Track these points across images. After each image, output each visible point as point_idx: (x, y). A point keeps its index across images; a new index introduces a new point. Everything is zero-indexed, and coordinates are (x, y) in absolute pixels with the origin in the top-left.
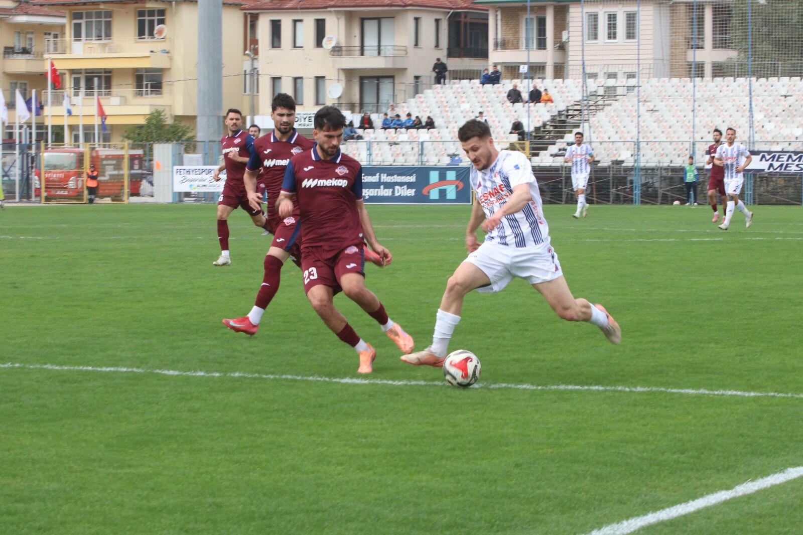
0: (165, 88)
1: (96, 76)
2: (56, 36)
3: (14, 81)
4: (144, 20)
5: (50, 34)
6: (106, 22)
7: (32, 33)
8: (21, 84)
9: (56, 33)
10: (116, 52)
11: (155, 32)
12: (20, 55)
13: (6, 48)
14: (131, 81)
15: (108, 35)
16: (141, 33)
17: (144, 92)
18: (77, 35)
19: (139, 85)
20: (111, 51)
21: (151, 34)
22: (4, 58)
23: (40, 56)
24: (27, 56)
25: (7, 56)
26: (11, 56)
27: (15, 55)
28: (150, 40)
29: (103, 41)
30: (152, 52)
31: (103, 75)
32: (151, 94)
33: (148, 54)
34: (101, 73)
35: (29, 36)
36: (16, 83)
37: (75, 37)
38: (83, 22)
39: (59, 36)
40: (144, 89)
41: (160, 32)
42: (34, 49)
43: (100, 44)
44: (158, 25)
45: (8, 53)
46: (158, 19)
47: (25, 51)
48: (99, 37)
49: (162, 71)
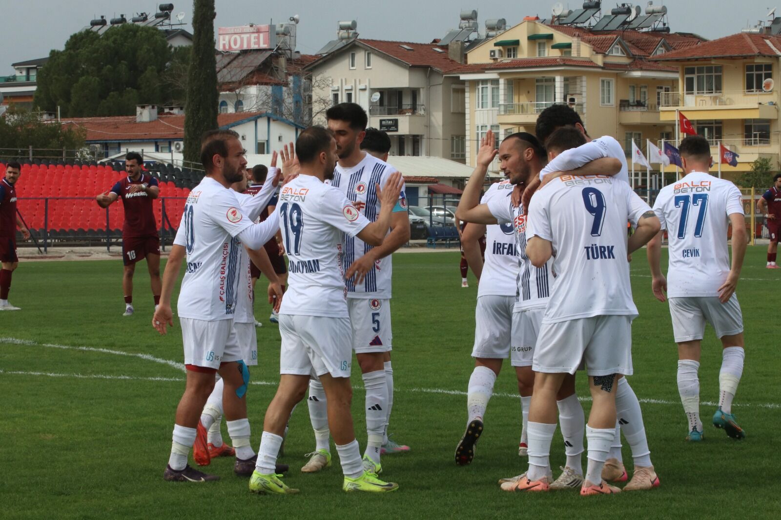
0: (773, 138)
1: (706, 127)
2: (667, 90)
3: (630, 132)
4: (753, 74)
5: (661, 88)
6: (716, 76)
7: (646, 87)
8: (635, 134)
9: (667, 87)
10: (725, 105)
11: (763, 85)
12: (635, 108)
13: (622, 101)
14: (740, 130)
15: (719, 88)
16: (749, 87)
17: (753, 141)
18: (690, 89)
19: (748, 136)
20: (722, 103)
21: (759, 87)
22: (620, 110)
23: (654, 109)
24: (641, 109)
25: (622, 108)
26: (626, 108)
27: (631, 108)
28: (758, 93)
29: (714, 94)
30: (760, 104)
31: (714, 125)
32: (760, 143)
33: (757, 106)
34: (712, 124)
35: (643, 90)
36: (631, 134)
37: (687, 90)
38: (695, 76)
39: (670, 90)
40: (753, 139)
41: (768, 85)
42: (647, 102)
43: (711, 97)
44: (765, 79)
45: (624, 106)
46: (765, 74)
47: (639, 104)
48: (710, 90)
49: (769, 121)
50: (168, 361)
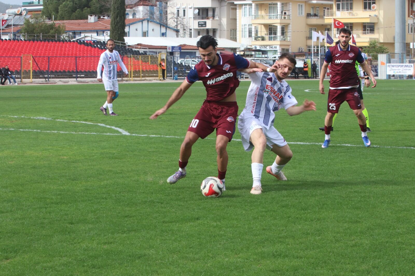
0: (376, 31)
1: (346, 26)
2: (328, 9)
3: (311, 28)
4: (367, 2)
5: (325, 8)
6: (350, 3)
7: (318, 8)
8: (314, 29)
9: (328, 8)
10: (354, 16)
11: (371, 7)
12: (313, 17)
13: (308, 14)
14: (361, 28)
15: (351, 8)
16: (365, 8)
17: (367, 33)
18: (338, 8)
19: (365, 30)
20: (353, 15)
21: (370, 8)
22: (307, 18)
23: (322, 17)
24: (316, 17)
25: (308, 17)
26: (310, 17)
27: (311, 17)
28: (369, 11)
29: (349, 11)
30: (370, 16)
31: (349, 25)
32: (370, 33)
33: (368, 17)
34: (348, 24)
35: (317, 9)
36: (312, 29)
37: (337, 9)
38: (341, 3)
39: (329, 9)
40: (367, 31)
41: (373, 7)
42: (319, 14)
43: (348, 12)
44: (372, 4)
45: (309, 16)
46: (372, 2)
47: (315, 15)
48: (347, 9)
49: (374, 23)
50: (112, 127)
